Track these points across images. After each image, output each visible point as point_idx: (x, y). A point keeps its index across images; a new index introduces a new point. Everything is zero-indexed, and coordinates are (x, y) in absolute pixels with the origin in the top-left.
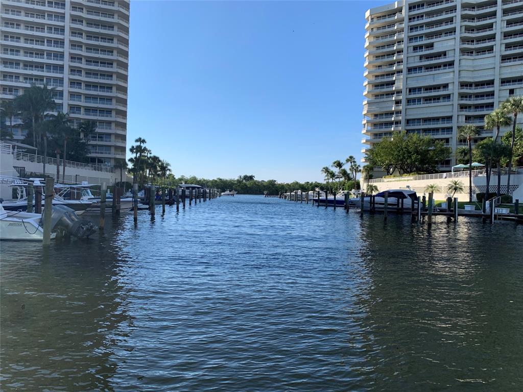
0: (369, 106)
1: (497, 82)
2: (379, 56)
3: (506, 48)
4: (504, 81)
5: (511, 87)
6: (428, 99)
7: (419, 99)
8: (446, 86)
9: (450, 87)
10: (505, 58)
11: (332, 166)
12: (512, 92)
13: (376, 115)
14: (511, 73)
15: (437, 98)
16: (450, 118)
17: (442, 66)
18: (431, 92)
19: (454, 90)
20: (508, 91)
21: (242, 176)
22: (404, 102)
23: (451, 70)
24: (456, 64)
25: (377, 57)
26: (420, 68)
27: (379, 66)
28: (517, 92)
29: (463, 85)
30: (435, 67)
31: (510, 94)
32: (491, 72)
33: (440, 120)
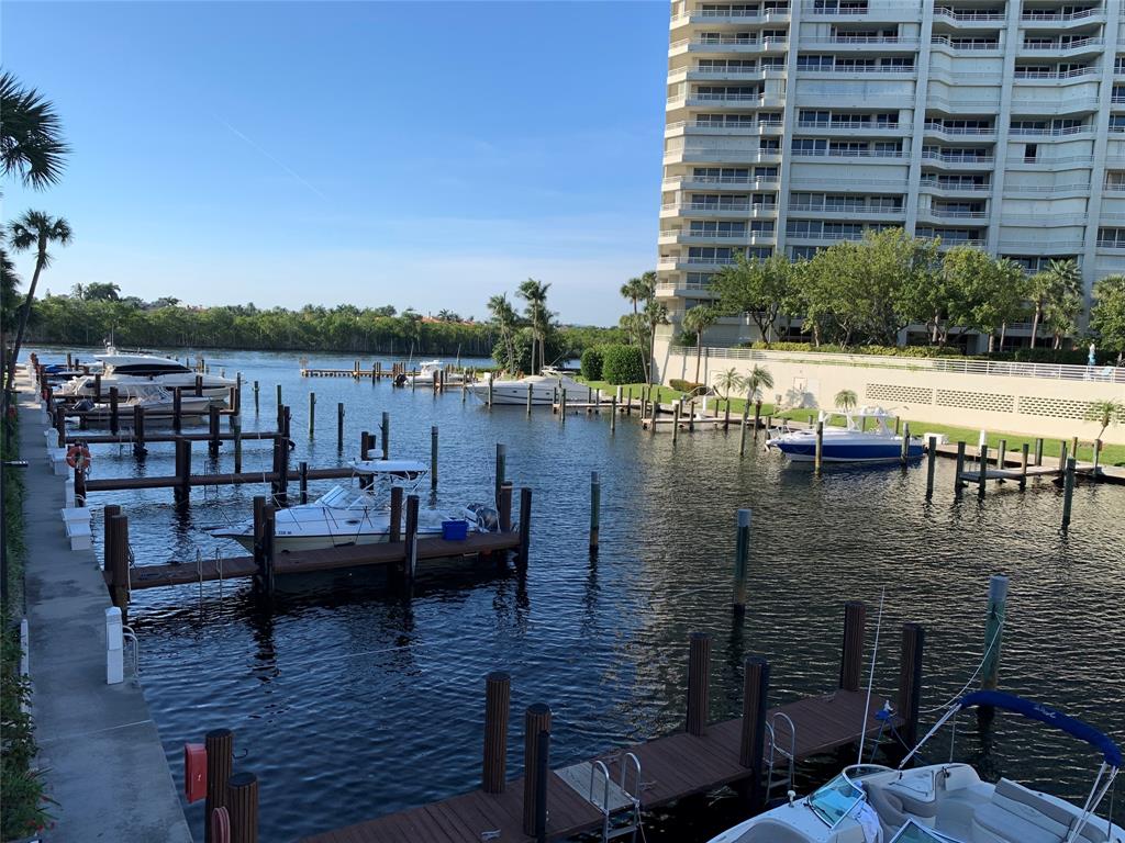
0: (687, 143)
1: (1004, 123)
2: (712, 7)
3: (1026, 41)
4: (1018, 123)
5: (1032, 139)
6: (839, 144)
7: (821, 142)
8: (892, 117)
9: (904, 119)
10: (1022, 67)
11: (517, 295)
12: (1031, 151)
13: (698, 171)
14: (1033, 104)
15: (861, 145)
16: (898, 200)
17: (878, 61)
18: (857, 127)
19: (912, 128)
20: (1024, 147)
21: (86, 285)
22: (786, 144)
23: (910, 75)
24: (922, 61)
25: (705, 7)
26: (827, 58)
27: (710, 35)
28: (1042, 153)
29: (933, 118)
30: (860, 63)
31: (1027, 155)
32: (990, 95)
33: (868, 201)
